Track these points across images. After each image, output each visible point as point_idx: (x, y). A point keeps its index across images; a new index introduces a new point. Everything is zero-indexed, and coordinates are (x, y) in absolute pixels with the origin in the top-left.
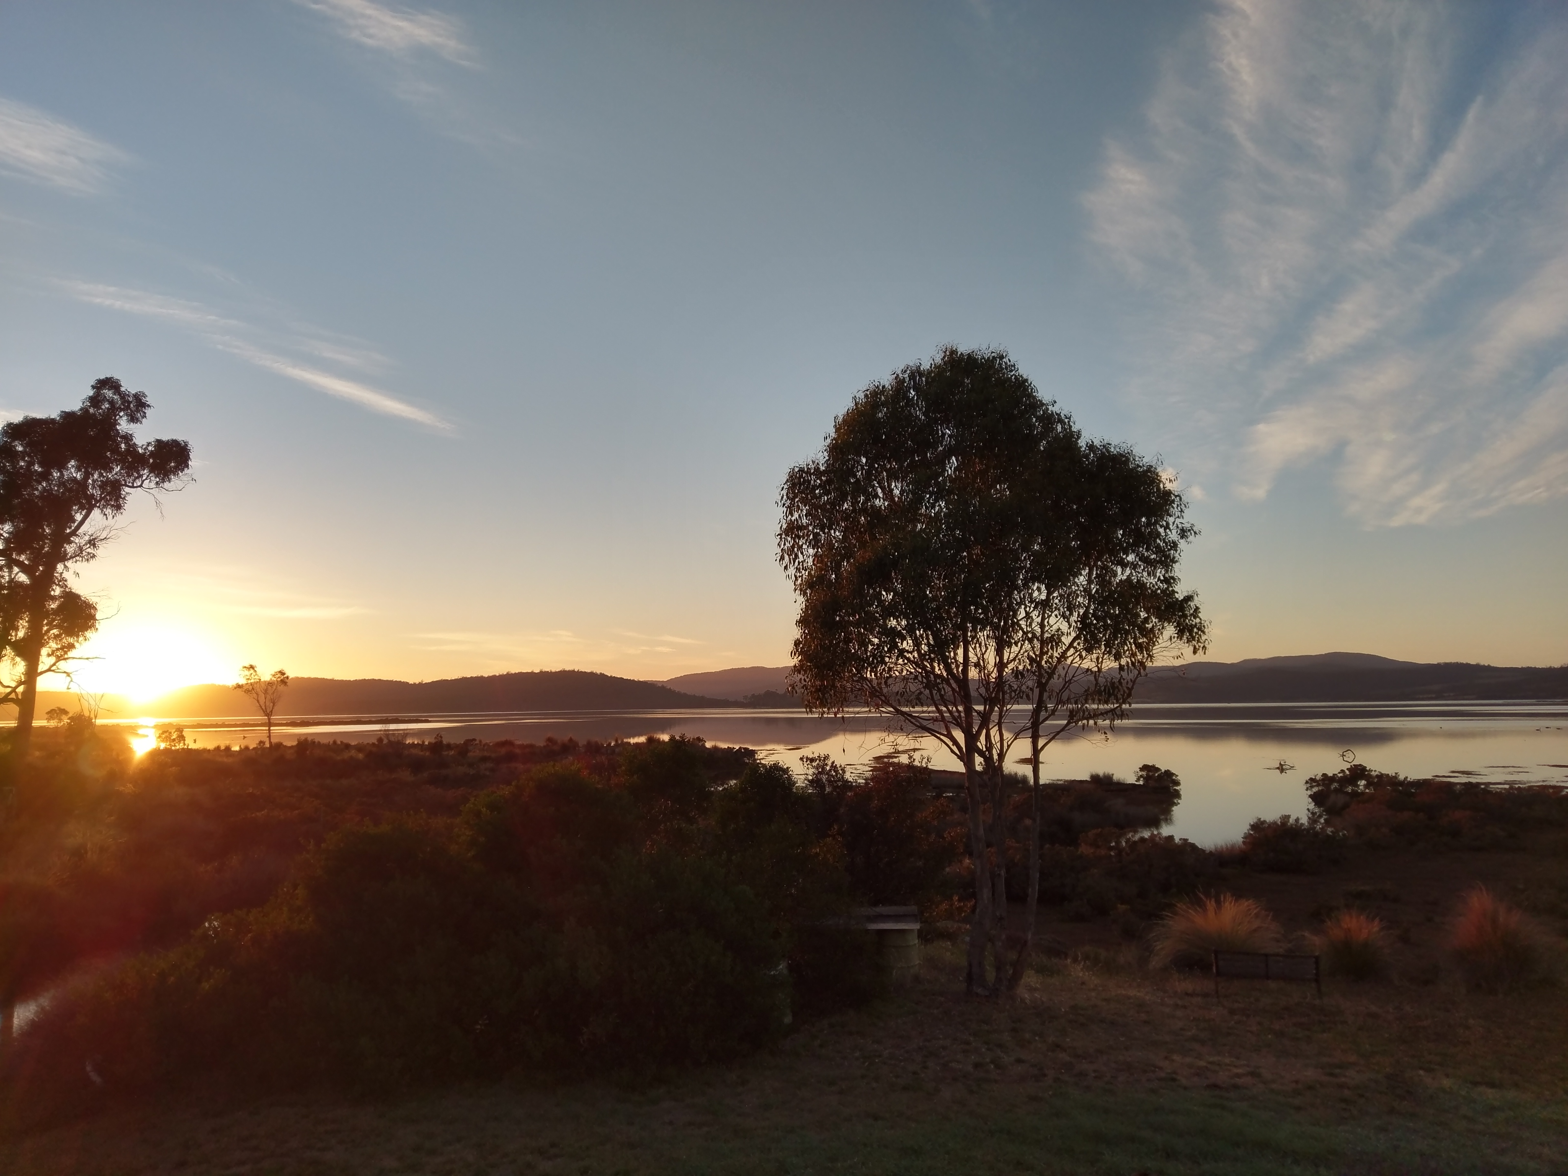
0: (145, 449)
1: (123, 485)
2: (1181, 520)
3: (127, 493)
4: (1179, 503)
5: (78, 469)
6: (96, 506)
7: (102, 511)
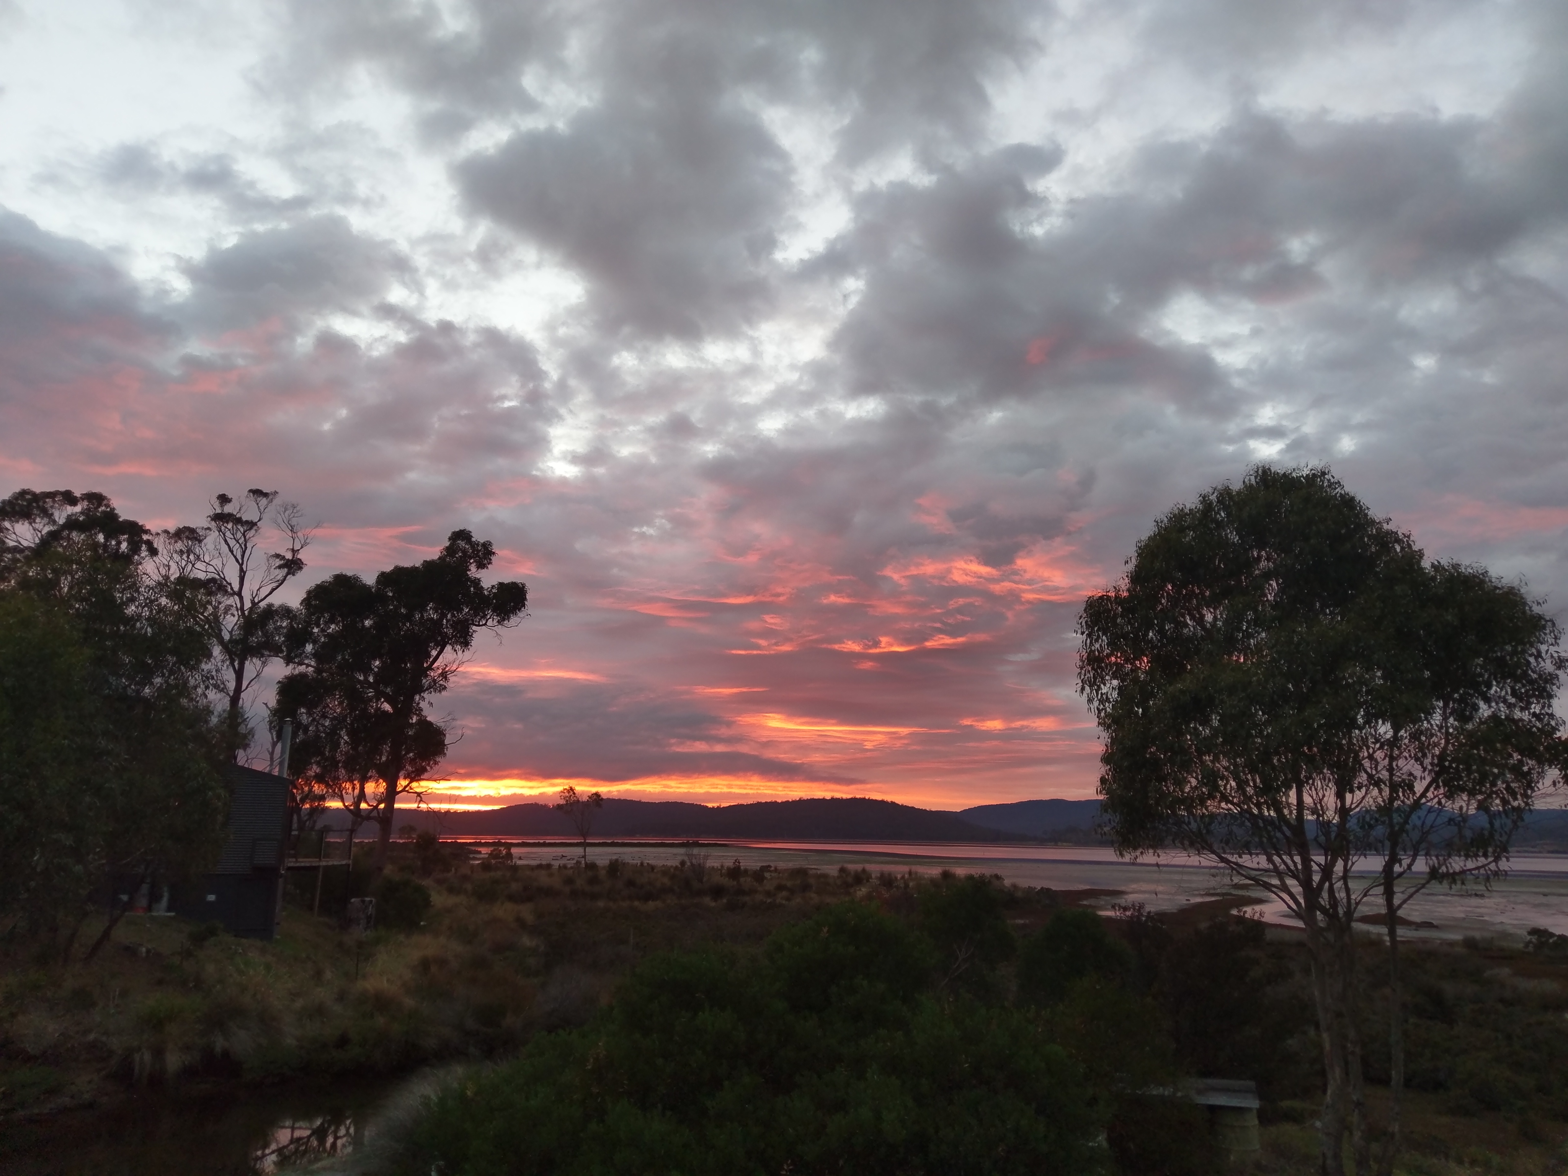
0: (489, 592)
1: (471, 624)
2: (1555, 648)
3: (474, 631)
4: (1551, 629)
5: (435, 610)
6: (448, 643)
7: (453, 647)
